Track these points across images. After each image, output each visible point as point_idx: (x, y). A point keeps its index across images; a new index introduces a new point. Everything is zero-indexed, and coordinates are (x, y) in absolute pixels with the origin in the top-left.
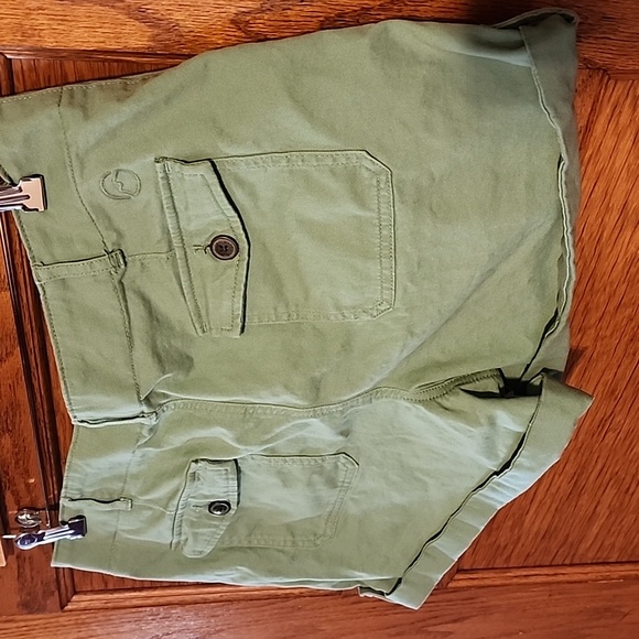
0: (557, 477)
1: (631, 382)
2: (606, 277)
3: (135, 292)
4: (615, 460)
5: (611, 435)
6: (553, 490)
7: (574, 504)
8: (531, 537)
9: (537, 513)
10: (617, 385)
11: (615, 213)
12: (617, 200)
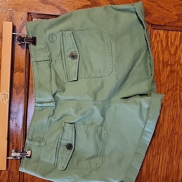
0: (164, 152)
1: (177, 116)
2: (163, 81)
3: (53, 68)
4: (179, 147)
5: (176, 136)
6: (164, 158)
7: (171, 165)
8: (161, 179)
9: (161, 168)
10: (173, 117)
11: (161, 63)
12: (161, 59)
